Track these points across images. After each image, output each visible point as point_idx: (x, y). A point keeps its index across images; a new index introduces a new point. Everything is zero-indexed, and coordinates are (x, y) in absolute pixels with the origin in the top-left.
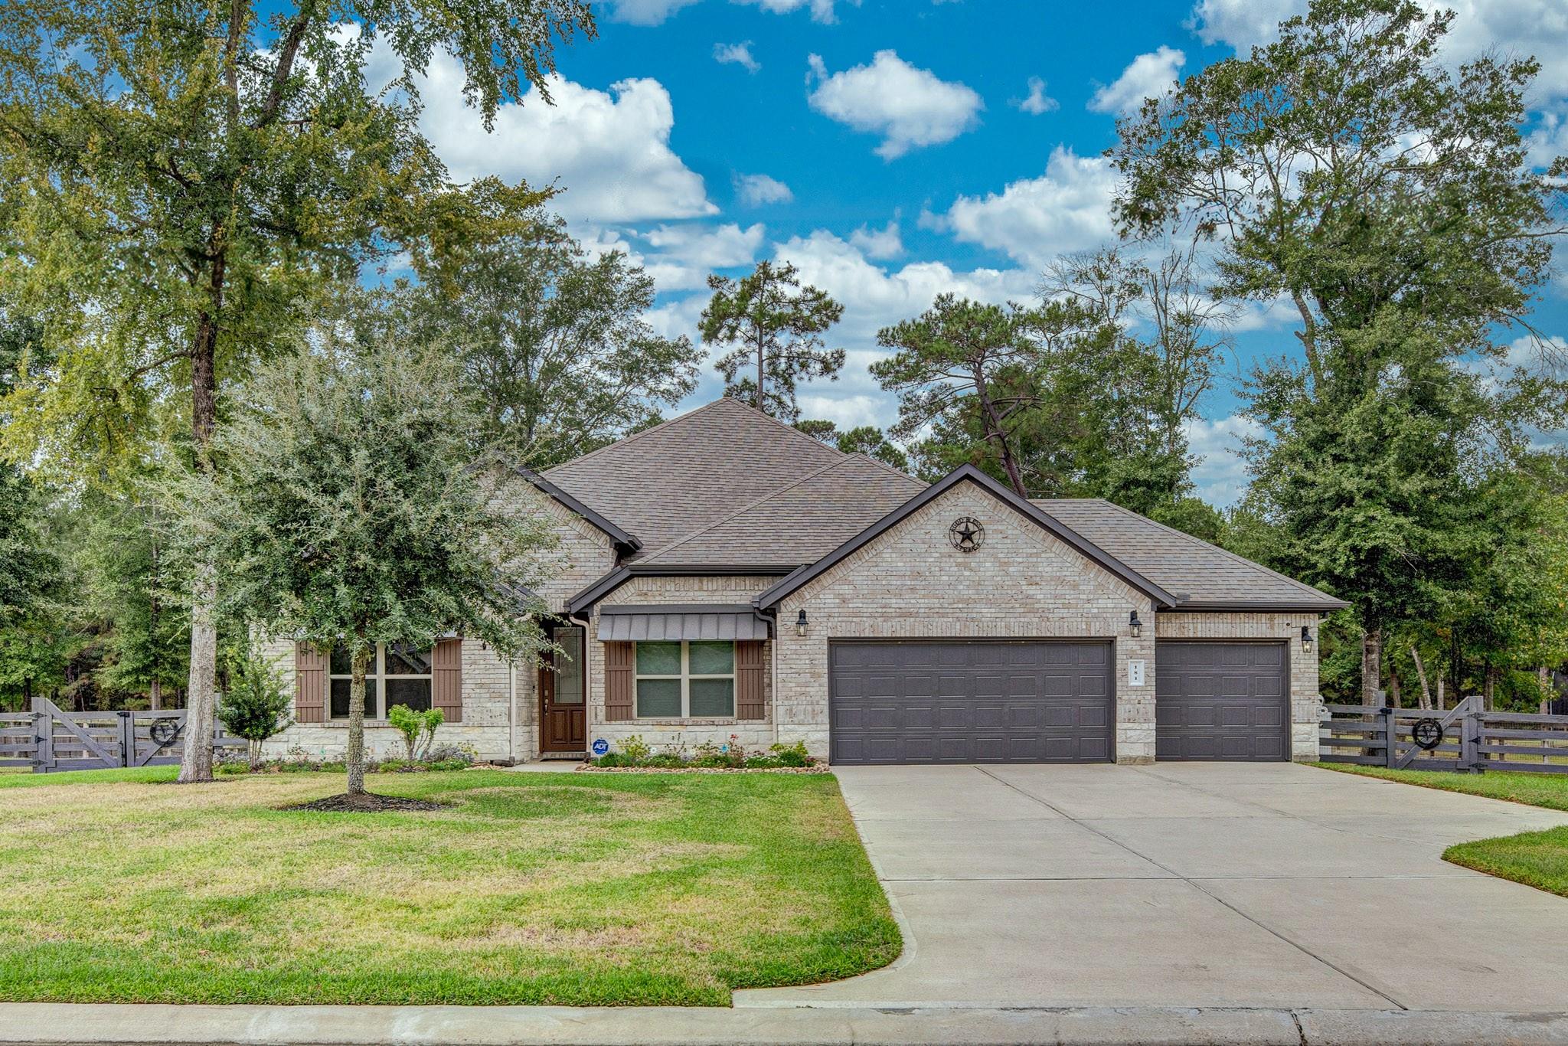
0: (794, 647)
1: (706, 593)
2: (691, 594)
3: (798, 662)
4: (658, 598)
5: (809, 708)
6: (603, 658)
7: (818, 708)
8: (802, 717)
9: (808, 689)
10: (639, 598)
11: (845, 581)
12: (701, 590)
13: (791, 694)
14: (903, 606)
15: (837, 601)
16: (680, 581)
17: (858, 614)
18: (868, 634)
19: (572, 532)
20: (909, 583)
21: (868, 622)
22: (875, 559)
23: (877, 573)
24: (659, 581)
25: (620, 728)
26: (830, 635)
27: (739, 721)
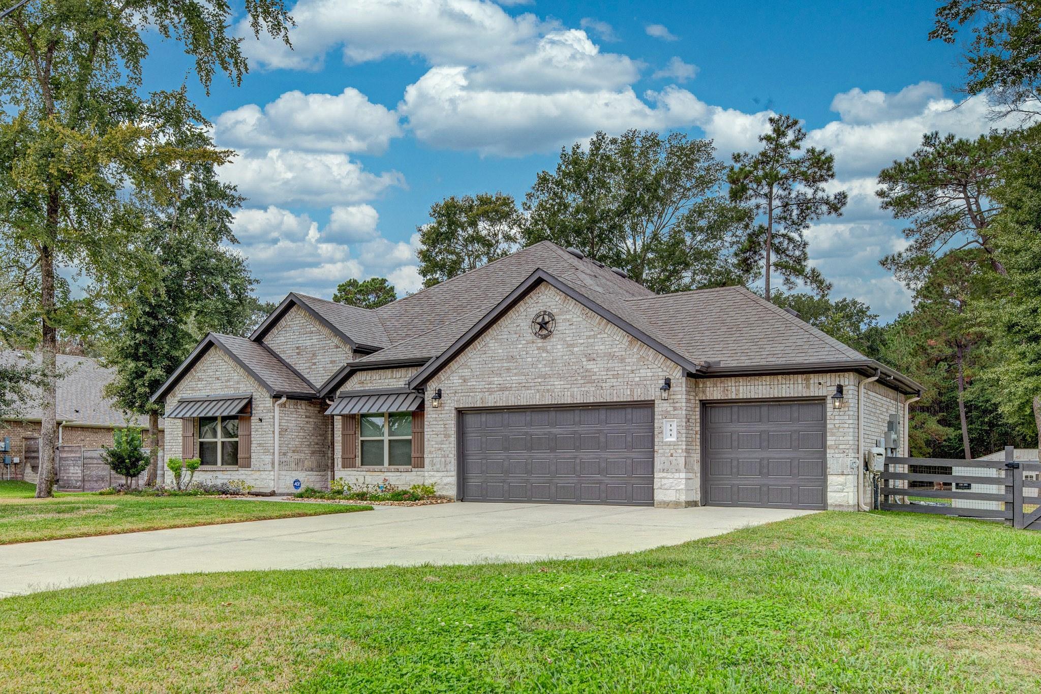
0: (434, 416)
1: (395, 380)
2: (387, 381)
3: (437, 426)
4: (369, 385)
5: (443, 460)
6: (341, 426)
7: (448, 459)
8: (438, 466)
9: (442, 446)
10: (359, 385)
11: (465, 365)
12: (392, 378)
13: (433, 449)
14: (500, 382)
15: (460, 381)
16: (381, 372)
17: (472, 390)
18: (479, 404)
19: (333, 344)
20: (505, 365)
21: (479, 396)
22: (484, 349)
23: (485, 359)
24: (370, 373)
25: (349, 473)
26: (456, 406)
27: (413, 469)
